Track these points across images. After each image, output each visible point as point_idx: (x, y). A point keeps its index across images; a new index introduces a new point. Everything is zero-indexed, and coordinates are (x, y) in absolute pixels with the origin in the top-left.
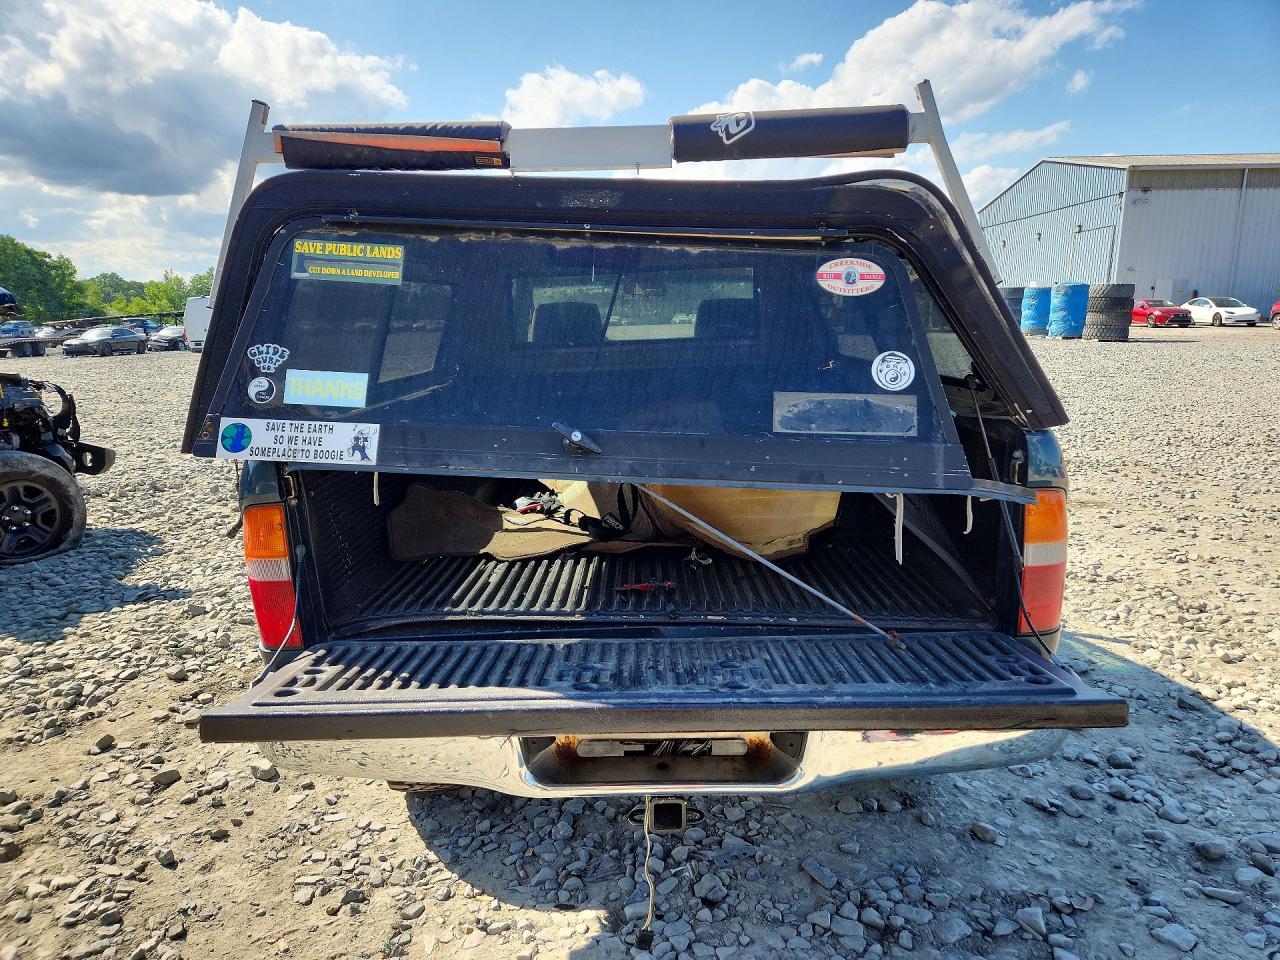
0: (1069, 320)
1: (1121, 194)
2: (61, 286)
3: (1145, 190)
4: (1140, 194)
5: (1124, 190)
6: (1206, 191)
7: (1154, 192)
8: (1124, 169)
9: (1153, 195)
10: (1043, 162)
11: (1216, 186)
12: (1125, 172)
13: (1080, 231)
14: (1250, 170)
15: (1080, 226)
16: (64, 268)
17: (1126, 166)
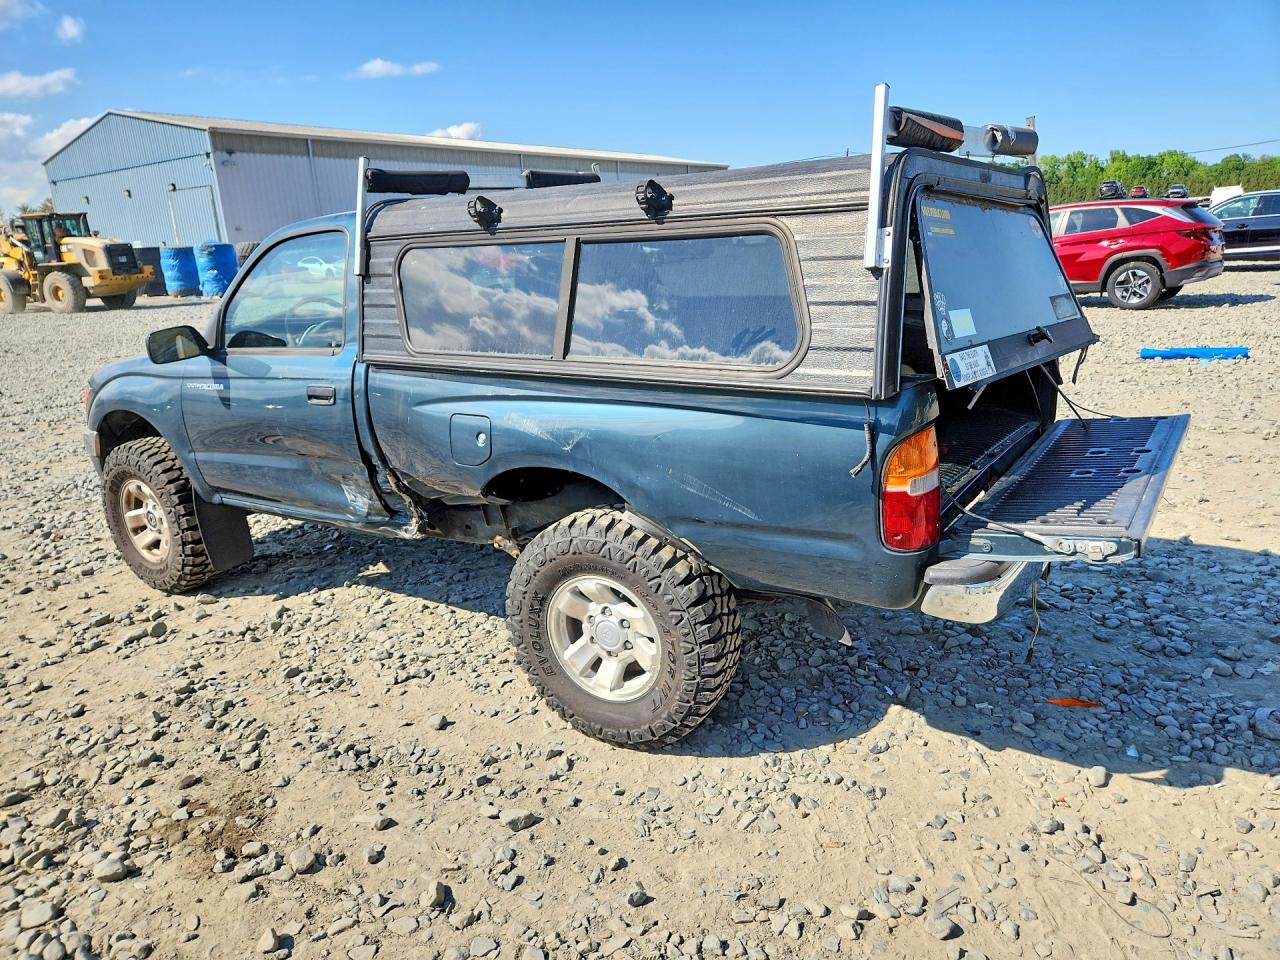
0: (221, 280)
1: (208, 155)
3: (230, 152)
4: (226, 156)
5: (210, 151)
6: (282, 156)
7: (238, 154)
8: (204, 130)
9: (237, 157)
10: (109, 114)
11: (289, 152)
12: (207, 133)
13: (174, 189)
14: (313, 141)
15: (173, 185)
17: (206, 127)
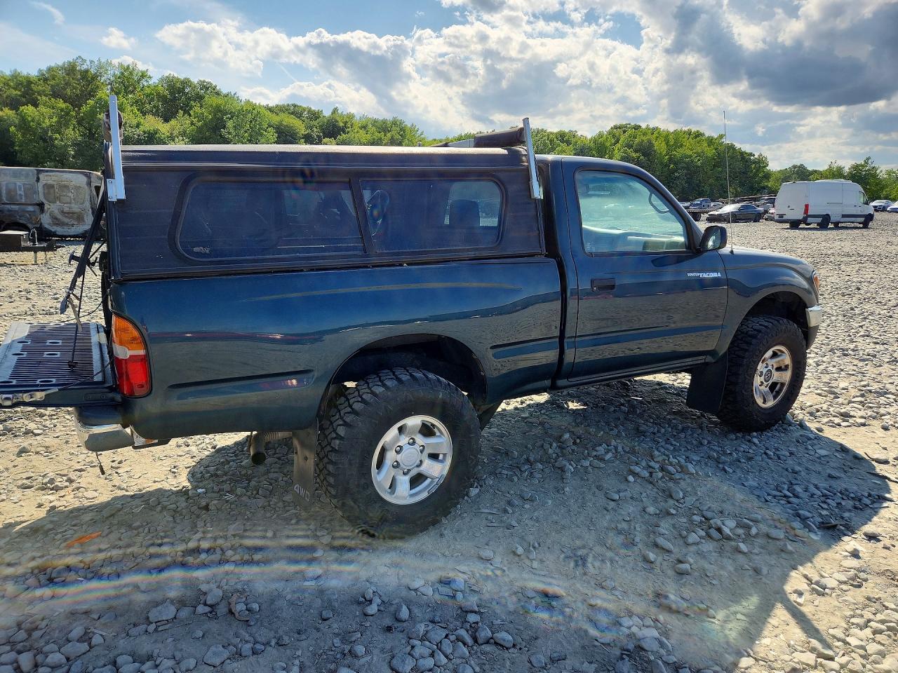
2: (756, 175)
16: (761, 163)
